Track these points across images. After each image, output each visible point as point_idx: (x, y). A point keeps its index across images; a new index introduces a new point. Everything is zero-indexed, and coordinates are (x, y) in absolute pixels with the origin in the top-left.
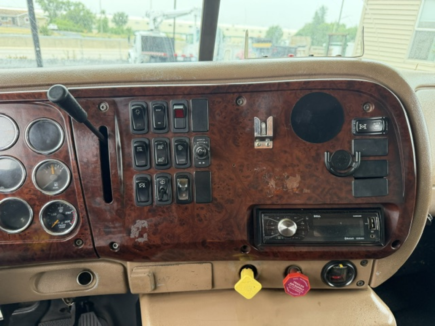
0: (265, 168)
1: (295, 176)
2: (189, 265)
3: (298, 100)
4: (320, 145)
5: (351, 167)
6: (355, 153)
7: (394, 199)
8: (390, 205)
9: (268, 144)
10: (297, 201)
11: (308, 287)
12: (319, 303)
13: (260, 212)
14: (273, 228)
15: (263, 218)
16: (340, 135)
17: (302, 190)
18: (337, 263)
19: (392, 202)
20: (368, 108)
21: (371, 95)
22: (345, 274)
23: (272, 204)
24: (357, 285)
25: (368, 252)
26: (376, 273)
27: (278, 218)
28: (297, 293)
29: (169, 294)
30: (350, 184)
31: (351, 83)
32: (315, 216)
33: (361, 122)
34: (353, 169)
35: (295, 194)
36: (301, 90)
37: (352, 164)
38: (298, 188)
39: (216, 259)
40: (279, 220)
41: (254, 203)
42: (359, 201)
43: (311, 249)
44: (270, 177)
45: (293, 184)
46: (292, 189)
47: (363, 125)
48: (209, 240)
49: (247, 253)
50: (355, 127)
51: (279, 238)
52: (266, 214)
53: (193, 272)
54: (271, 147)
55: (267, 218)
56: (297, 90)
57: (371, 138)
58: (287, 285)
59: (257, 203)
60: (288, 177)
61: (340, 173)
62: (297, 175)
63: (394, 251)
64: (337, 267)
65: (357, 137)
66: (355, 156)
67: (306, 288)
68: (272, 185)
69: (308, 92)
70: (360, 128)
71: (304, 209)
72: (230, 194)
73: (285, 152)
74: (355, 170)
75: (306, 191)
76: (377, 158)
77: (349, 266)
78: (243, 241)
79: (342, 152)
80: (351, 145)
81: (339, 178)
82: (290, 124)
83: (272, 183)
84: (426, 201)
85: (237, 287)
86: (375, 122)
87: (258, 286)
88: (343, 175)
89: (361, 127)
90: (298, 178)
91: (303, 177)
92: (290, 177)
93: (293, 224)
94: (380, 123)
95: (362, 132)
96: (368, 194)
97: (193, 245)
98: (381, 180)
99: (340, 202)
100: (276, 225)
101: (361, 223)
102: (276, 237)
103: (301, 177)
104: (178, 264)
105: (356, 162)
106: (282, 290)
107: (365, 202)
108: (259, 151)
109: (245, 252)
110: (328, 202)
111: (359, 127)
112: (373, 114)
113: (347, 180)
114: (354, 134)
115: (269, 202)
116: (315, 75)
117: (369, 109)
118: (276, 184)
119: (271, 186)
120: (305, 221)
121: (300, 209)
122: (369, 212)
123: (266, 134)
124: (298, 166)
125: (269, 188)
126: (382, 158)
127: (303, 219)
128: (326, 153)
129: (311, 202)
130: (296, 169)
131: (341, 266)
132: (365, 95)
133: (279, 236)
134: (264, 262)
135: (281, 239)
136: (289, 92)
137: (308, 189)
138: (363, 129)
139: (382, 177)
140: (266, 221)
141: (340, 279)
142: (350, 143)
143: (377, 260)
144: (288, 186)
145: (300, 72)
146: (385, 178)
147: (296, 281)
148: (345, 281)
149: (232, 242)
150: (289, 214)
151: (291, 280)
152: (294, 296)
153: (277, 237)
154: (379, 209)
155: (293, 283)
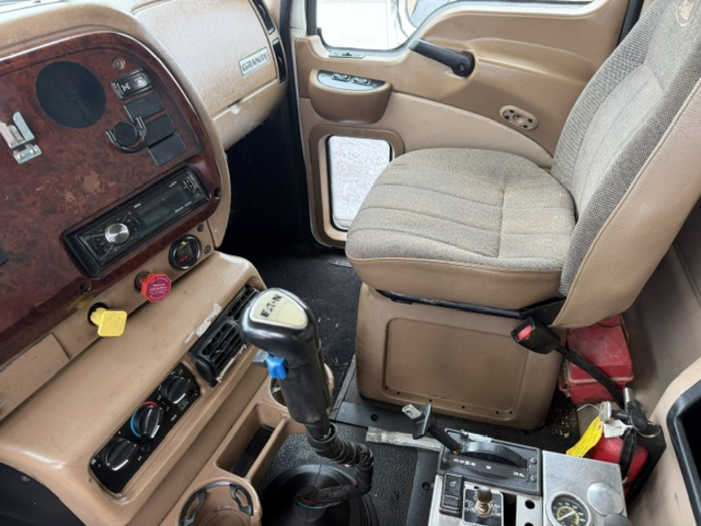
0: (48, 181)
1: (89, 174)
2: (24, 355)
3: (35, 80)
4: (93, 126)
5: (139, 137)
6: (135, 121)
7: (194, 151)
8: (192, 159)
9: (34, 151)
10: (109, 201)
11: (169, 282)
12: (185, 292)
13: (75, 237)
14: (102, 244)
15: (84, 241)
16: (109, 105)
17: (107, 187)
18: (178, 243)
19: (193, 154)
20: (118, 64)
21: (114, 49)
22: (190, 250)
23: (85, 219)
24: (206, 253)
25: (201, 213)
26: (215, 231)
27: (101, 230)
28: (161, 295)
29: (18, 409)
30: (148, 155)
31: (85, 40)
32: (135, 207)
33: (122, 82)
34: (143, 138)
35: (100, 194)
36: (30, 66)
37: (138, 133)
38: (100, 187)
39: (57, 322)
40: (103, 232)
41: (64, 230)
42: (166, 168)
43: (151, 242)
44: (62, 190)
45: (92, 183)
46: (96, 191)
47: (125, 85)
48: (37, 304)
49: (90, 289)
50: (118, 90)
51: (116, 250)
52: (84, 234)
53: (35, 357)
54: (40, 153)
55: (88, 237)
56: (26, 67)
57: (140, 96)
58: (148, 294)
59: (67, 228)
60: (83, 179)
61: (134, 148)
62: (91, 172)
63: (219, 201)
64: (180, 248)
65: (127, 101)
66: (136, 123)
67: (167, 284)
68: (71, 199)
69: (41, 67)
70: (124, 90)
71: (120, 206)
72: (25, 235)
73: (61, 151)
74: (145, 137)
75: (111, 184)
76: (157, 116)
77: (189, 240)
78: (78, 280)
79: (121, 124)
80: (125, 112)
81: (135, 154)
82: (44, 114)
83: (69, 196)
84: (217, 139)
85: (101, 332)
86: (136, 78)
87: (123, 315)
88: (138, 149)
89: (124, 88)
90: (94, 174)
91: (98, 171)
92: (86, 178)
93: (121, 227)
94: (141, 78)
95: (128, 94)
96: (170, 157)
97: (22, 324)
98: (173, 138)
99: (150, 178)
100: (104, 238)
101: (179, 189)
102: (111, 251)
103: (97, 171)
104: (10, 364)
105: (141, 129)
106: (147, 303)
107: (171, 166)
108: (27, 164)
109: (86, 291)
110: (139, 185)
111: (122, 89)
112: (128, 69)
113: (143, 152)
114: (122, 99)
115: (79, 219)
116: (31, 40)
117: (120, 65)
118: (75, 195)
119: (71, 201)
120: (129, 217)
121: (115, 209)
122: (180, 174)
123: (24, 139)
124: (85, 160)
125: (69, 204)
126: (162, 113)
127: (126, 217)
128: (107, 133)
129: (123, 194)
130: (85, 165)
131: (184, 243)
132: (108, 50)
133: (114, 248)
134: (109, 290)
135: (119, 250)
136: (17, 73)
137: (112, 181)
138: (127, 90)
139: (172, 135)
140: (89, 241)
141: (188, 258)
142: (123, 110)
143: (209, 219)
144: (88, 190)
145: (9, 42)
146: (175, 133)
147: (155, 283)
148: (194, 257)
149: (66, 289)
150: (108, 220)
151: (150, 286)
152: (161, 299)
153: (113, 250)
154: (185, 167)
155: (152, 287)
